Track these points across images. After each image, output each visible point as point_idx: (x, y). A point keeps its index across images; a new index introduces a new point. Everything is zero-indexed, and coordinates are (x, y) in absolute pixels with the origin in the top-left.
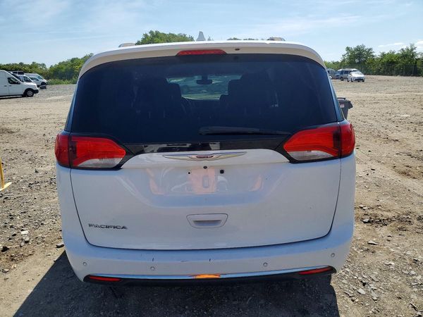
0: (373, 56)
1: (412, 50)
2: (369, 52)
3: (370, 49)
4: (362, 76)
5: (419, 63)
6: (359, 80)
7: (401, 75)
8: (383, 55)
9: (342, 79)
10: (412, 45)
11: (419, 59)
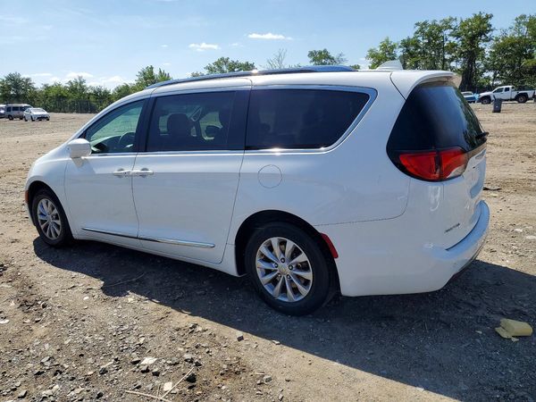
0: (34, 89)
1: (81, 82)
2: (27, 82)
3: (27, 80)
4: (45, 113)
5: (92, 99)
6: (41, 118)
7: (77, 112)
8: (47, 88)
9: (11, 118)
10: (80, 78)
11: (90, 94)
